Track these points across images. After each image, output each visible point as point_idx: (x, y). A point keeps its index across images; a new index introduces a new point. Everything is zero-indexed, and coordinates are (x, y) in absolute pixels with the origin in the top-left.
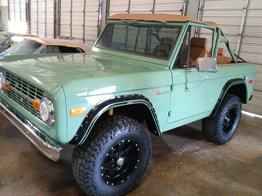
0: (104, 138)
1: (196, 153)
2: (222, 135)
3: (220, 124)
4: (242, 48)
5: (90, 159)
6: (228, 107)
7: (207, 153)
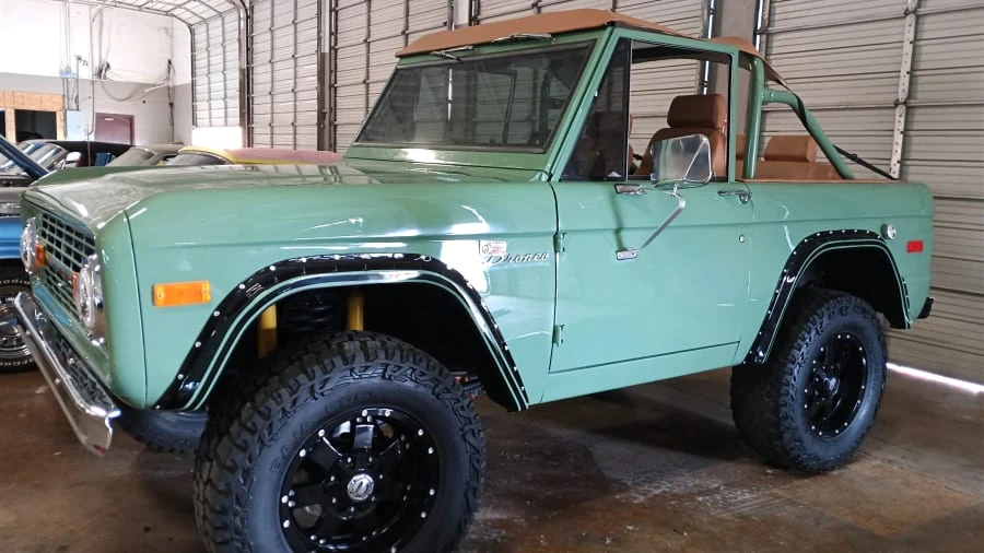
0: (284, 392)
1: (700, 499)
2: (807, 438)
3: (792, 392)
4: (914, 148)
5: (233, 461)
6: (817, 332)
7: (744, 501)
